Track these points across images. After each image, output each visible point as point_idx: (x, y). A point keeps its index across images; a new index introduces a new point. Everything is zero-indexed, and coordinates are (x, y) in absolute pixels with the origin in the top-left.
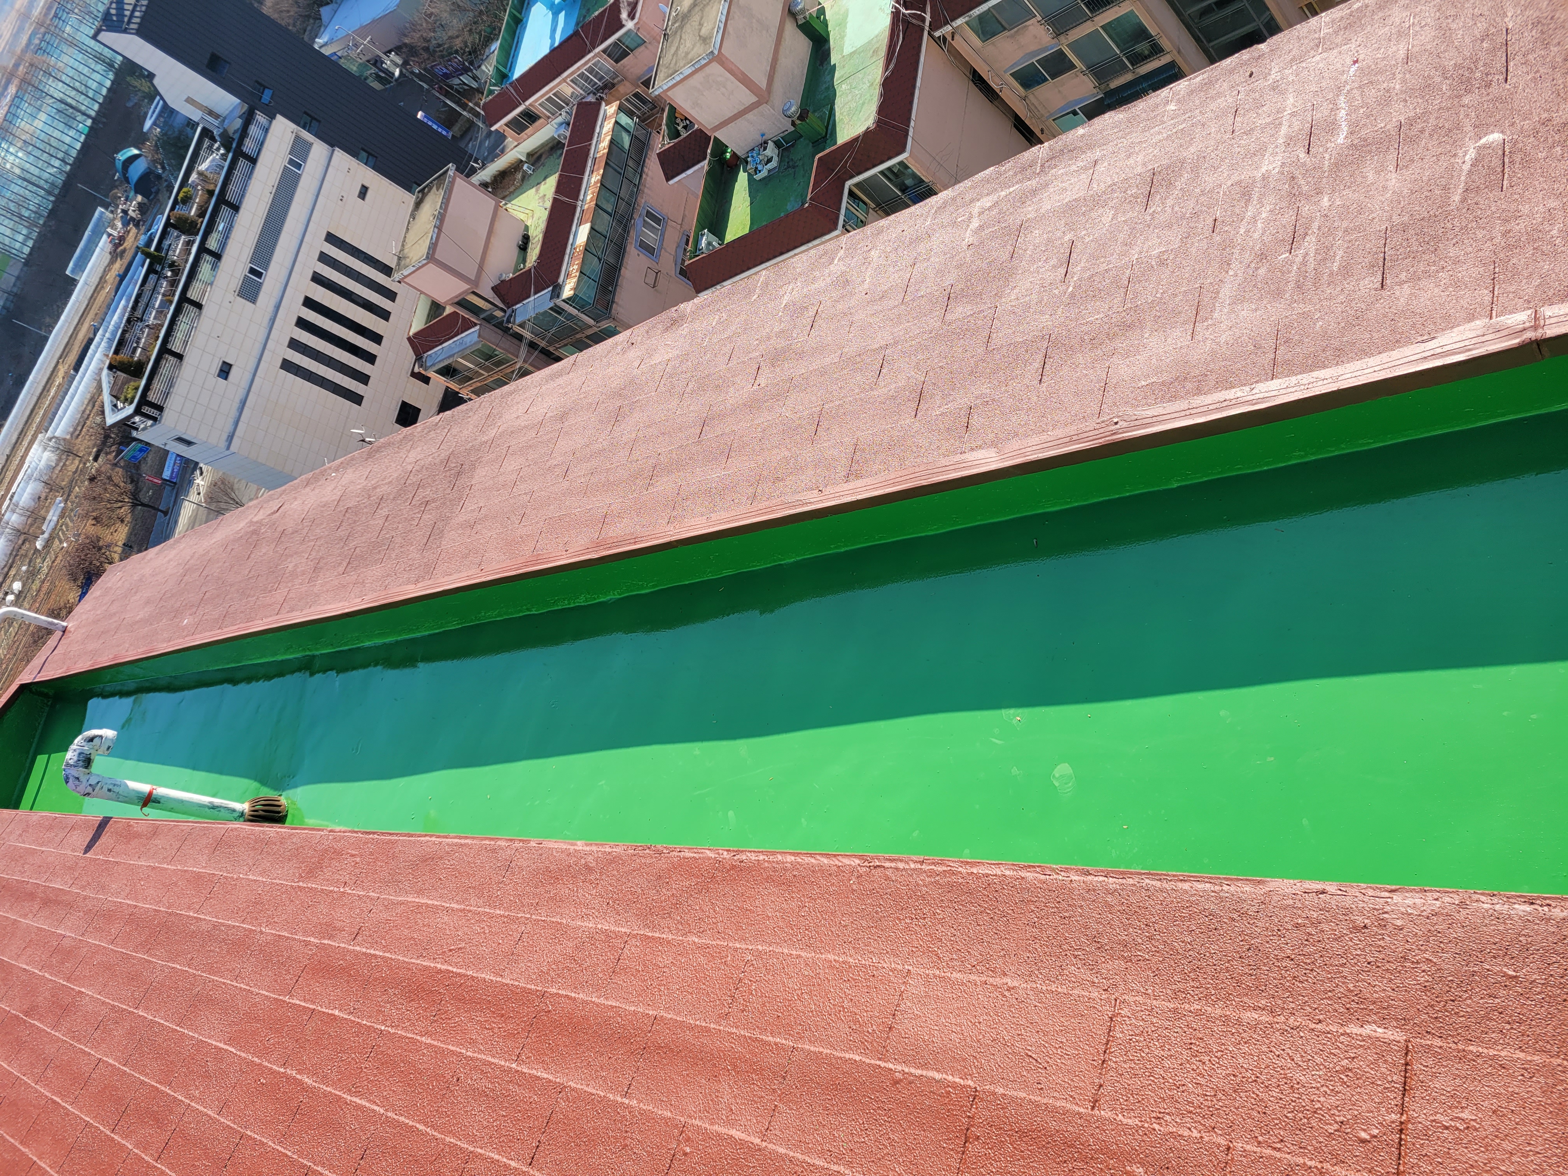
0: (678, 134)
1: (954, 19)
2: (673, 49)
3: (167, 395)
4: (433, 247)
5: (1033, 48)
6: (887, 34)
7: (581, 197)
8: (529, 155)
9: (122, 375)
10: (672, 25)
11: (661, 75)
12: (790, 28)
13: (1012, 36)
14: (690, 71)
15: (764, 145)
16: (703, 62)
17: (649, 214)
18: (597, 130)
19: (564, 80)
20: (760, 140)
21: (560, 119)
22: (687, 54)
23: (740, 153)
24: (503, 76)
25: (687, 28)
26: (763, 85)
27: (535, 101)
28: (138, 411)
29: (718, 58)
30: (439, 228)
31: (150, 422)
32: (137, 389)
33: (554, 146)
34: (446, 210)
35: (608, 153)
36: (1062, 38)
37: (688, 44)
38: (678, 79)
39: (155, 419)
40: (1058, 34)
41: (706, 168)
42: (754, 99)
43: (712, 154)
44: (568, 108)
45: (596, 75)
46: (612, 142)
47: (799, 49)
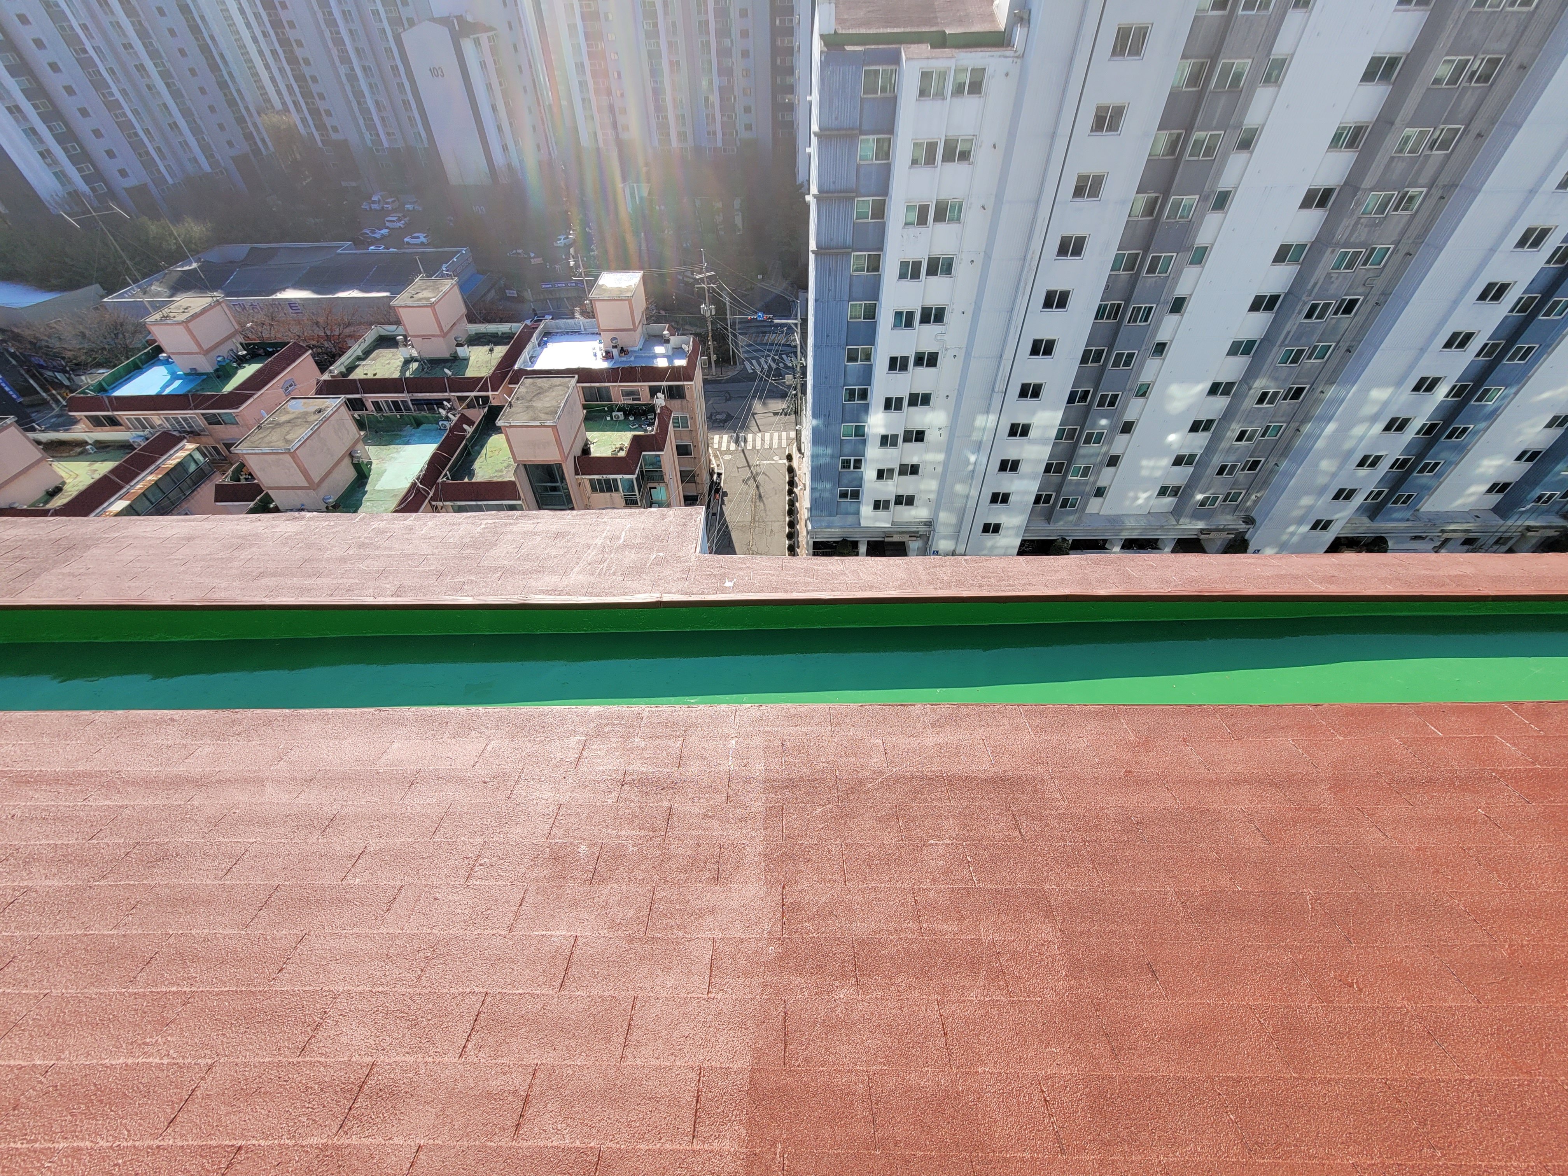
0: (238, 480)
2: (261, 436)
6: (405, 491)
7: (132, 484)
8: (97, 442)
10: (268, 424)
11: (245, 445)
14: (268, 451)
16: (281, 451)
18: (172, 452)
19: (158, 415)
20: (299, 507)
21: (141, 433)
23: (281, 508)
24: (103, 390)
25: (278, 430)
26: (316, 481)
27: (123, 415)
29: (293, 455)
33: (126, 446)
35: (172, 469)
37: (274, 438)
38: (257, 451)
41: (249, 506)
42: (306, 484)
43: (260, 500)
44: (152, 430)
45: (188, 424)
46: (179, 464)
47: (347, 474)
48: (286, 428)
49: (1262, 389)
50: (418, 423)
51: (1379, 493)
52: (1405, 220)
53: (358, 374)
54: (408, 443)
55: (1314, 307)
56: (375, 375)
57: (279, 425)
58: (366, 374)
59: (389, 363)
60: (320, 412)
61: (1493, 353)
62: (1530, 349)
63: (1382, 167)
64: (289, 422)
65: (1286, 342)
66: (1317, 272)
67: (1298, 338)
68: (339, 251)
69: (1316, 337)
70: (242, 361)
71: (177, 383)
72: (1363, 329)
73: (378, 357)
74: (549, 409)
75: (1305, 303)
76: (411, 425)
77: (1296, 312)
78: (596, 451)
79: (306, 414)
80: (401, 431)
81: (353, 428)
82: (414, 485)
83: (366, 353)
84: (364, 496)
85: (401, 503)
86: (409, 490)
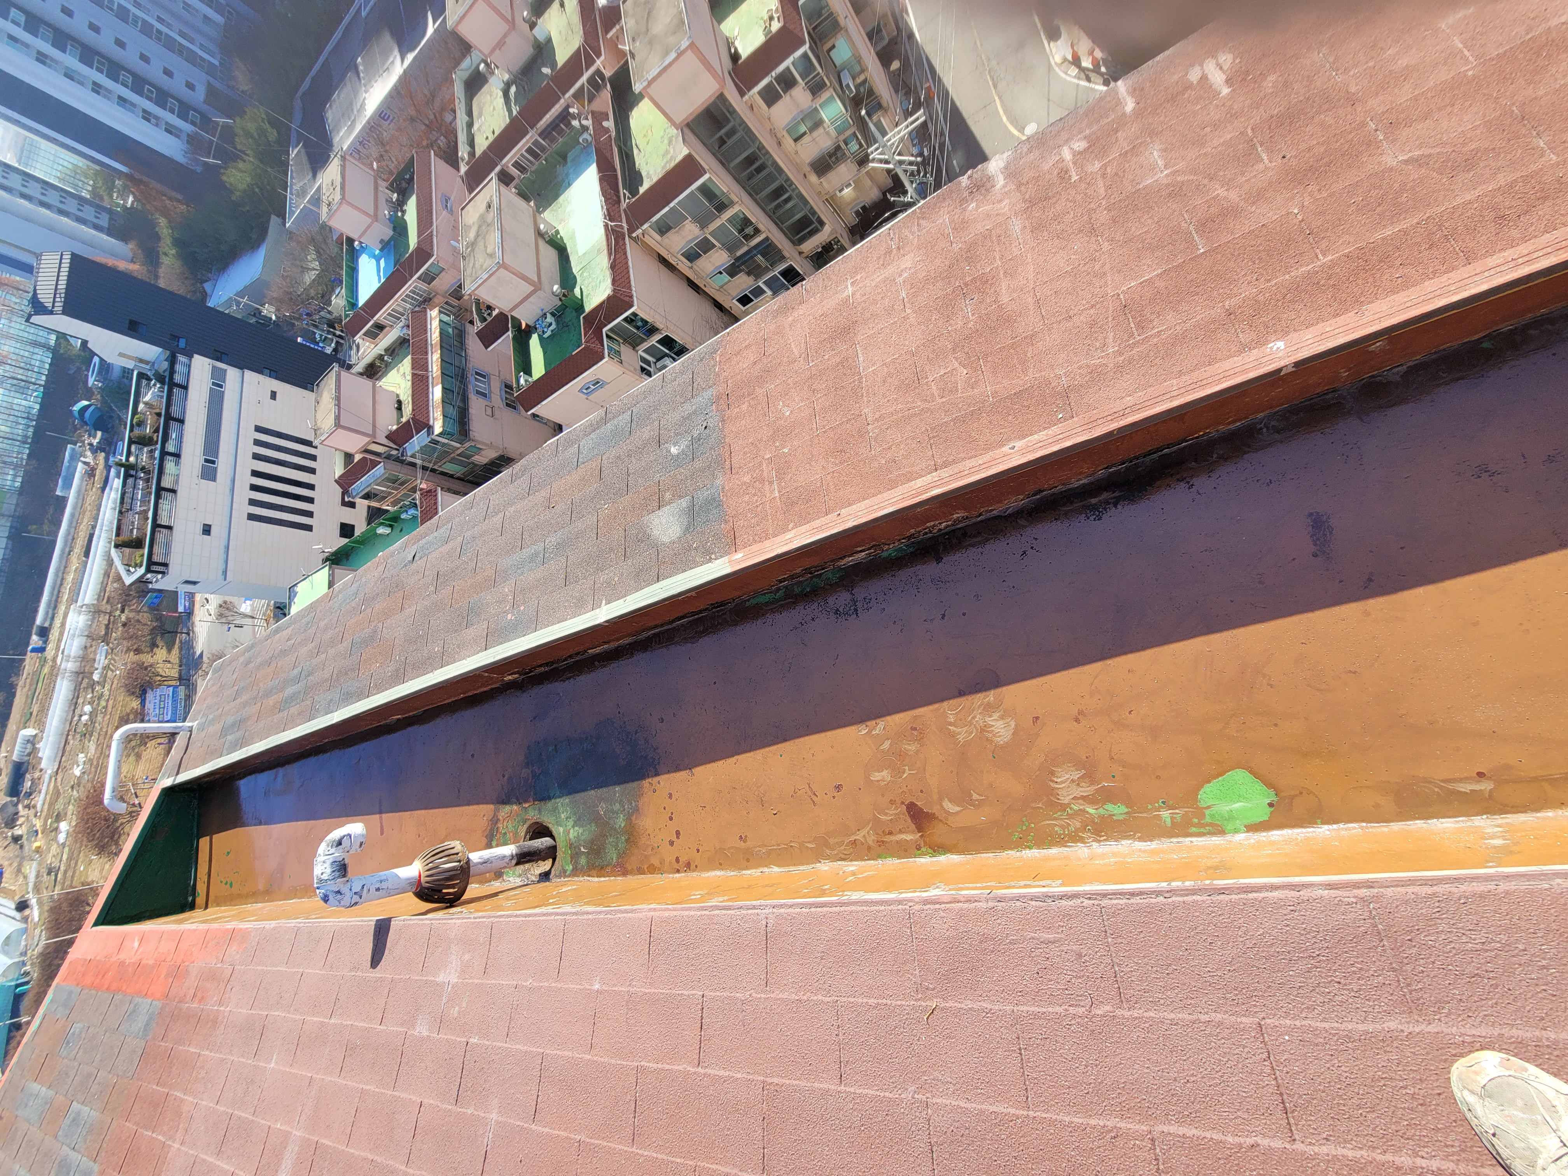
0: (485, 320)
1: (642, 225)
2: (471, 265)
3: (167, 554)
4: (338, 418)
5: (690, 238)
6: (604, 238)
7: (430, 370)
8: (386, 350)
9: (127, 551)
10: (466, 251)
11: (467, 283)
12: (542, 244)
13: (677, 232)
14: (486, 276)
15: (544, 316)
16: (494, 269)
17: (477, 373)
18: (429, 327)
19: (396, 300)
20: (542, 313)
21: (401, 324)
22: (482, 266)
23: (531, 323)
24: (353, 305)
25: (477, 250)
26: (536, 279)
27: (380, 316)
28: (148, 570)
29: (503, 266)
30: (338, 405)
31: (160, 576)
32: (143, 555)
33: (402, 343)
34: (339, 393)
35: (441, 340)
36: (705, 229)
37: (481, 260)
38: (480, 282)
39: (163, 573)
40: (702, 228)
41: (511, 336)
42: (532, 288)
43: (512, 327)
44: (405, 317)
45: (418, 294)
46: (441, 333)
47: (550, 256)
48: (481, 244)
50: (563, 157)
54: (569, 185)
56: (493, 132)
57: (473, 245)
58: (487, 138)
59: (494, 109)
60: (490, 207)
64: (477, 236)
70: (400, 204)
71: (383, 263)
73: (482, 107)
74: (673, 25)
76: (560, 163)
78: (746, 48)
79: (482, 217)
80: (555, 177)
81: (521, 203)
82: (606, 226)
83: (470, 113)
84: (575, 271)
85: (610, 254)
86: (607, 235)
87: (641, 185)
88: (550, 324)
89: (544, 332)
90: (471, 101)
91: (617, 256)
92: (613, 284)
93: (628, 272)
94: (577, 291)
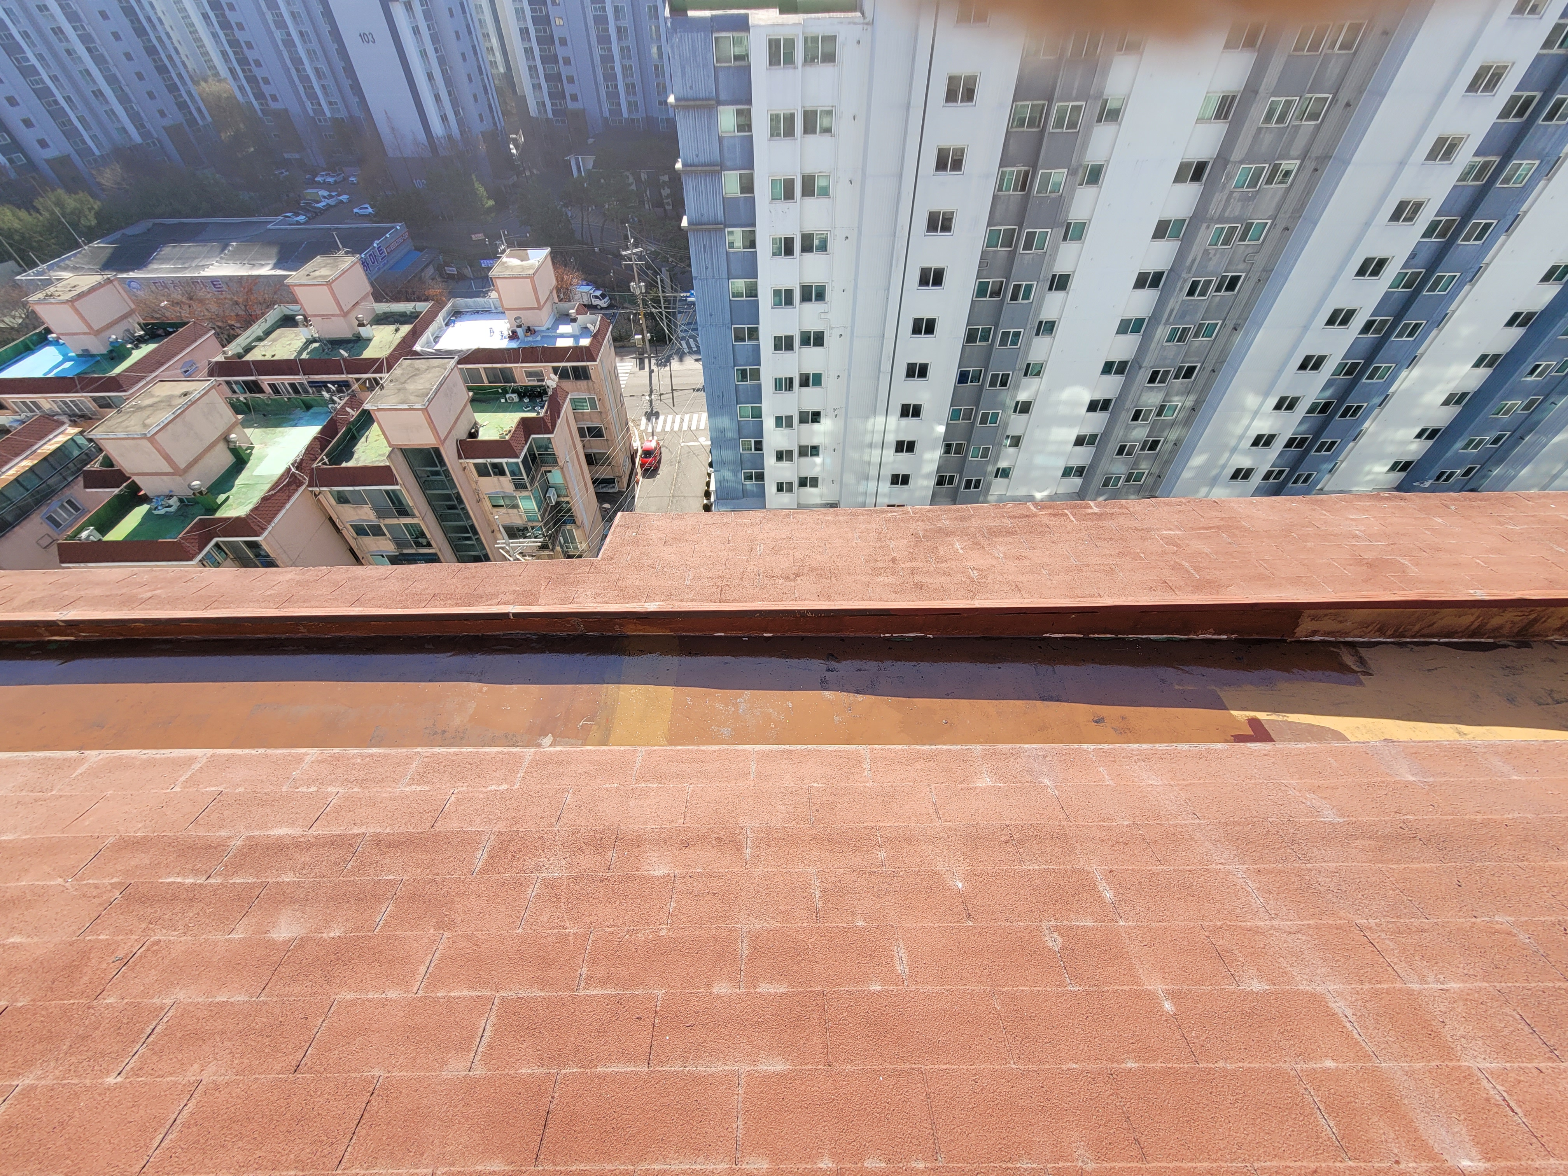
0: (107, 466)
1: (323, 485)
2: (120, 420)
5: (364, 517)
6: (277, 477)
10: (130, 408)
11: (100, 429)
12: (222, 446)
13: (354, 509)
14: (125, 436)
15: (169, 497)
16: (138, 436)
17: (67, 500)
18: (51, 437)
19: (44, 398)
20: (167, 493)
21: (18, 417)
23: (149, 495)
25: (139, 414)
26: (182, 466)
27: (12, 398)
29: (152, 439)
35: (50, 454)
36: (385, 520)
37: (132, 423)
38: (114, 437)
40: (380, 517)
41: (120, 492)
42: (171, 470)
43: (125, 487)
44: (29, 414)
45: (76, 405)
46: (58, 449)
47: (223, 459)
48: (147, 412)
49: (1151, 367)
50: (308, 407)
51: (1281, 473)
52: (1280, 193)
53: (256, 355)
54: (295, 425)
55: (1194, 285)
56: (273, 356)
57: (140, 408)
58: (264, 355)
59: (290, 344)
60: (185, 395)
61: (1382, 330)
62: (1417, 326)
63: (1250, 139)
64: (151, 406)
65: (1171, 320)
66: (1194, 247)
67: (1182, 315)
68: (269, 226)
69: (1200, 315)
70: (139, 342)
71: (68, 364)
72: (1249, 305)
73: (280, 337)
74: (421, 392)
75: (1185, 281)
76: (301, 408)
77: (1178, 289)
78: (484, 435)
79: (171, 397)
80: (290, 414)
81: (228, 412)
82: (289, 469)
83: (268, 333)
84: (237, 482)
85: (272, 489)
86: (283, 475)
87: (347, 462)
88: (170, 506)
89: (156, 509)
90: (279, 327)
91: (278, 494)
92: (252, 511)
93: (280, 510)
94: (222, 497)
